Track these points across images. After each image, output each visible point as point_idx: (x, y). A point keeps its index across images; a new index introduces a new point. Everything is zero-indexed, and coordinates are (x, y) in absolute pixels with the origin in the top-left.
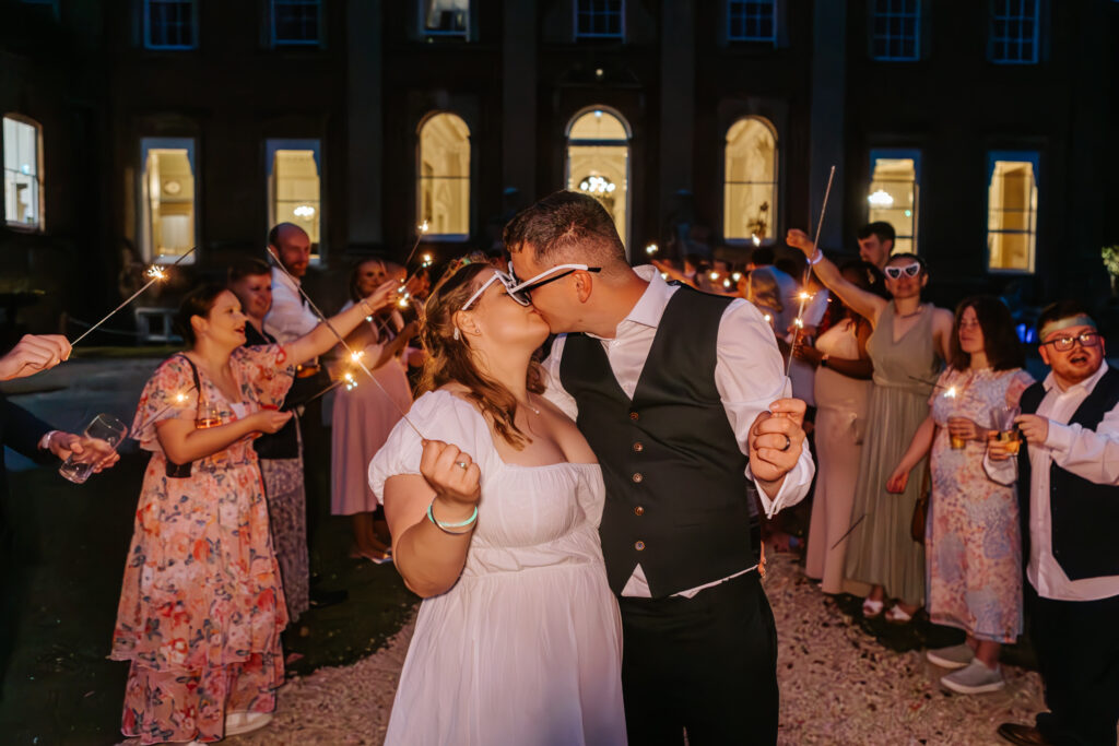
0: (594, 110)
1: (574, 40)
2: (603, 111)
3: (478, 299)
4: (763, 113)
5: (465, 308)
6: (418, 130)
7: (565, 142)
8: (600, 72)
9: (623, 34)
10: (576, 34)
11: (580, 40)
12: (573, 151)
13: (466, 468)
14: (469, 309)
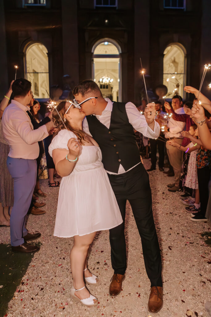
0: (104, 42)
1: (95, 8)
2: (108, 42)
3: (69, 110)
4: (180, 41)
5: (66, 113)
6: (24, 51)
7: (91, 56)
8: (106, 21)
9: (116, 5)
10: (95, 5)
11: (96, 7)
12: (96, 60)
13: (77, 147)
14: (67, 113)
